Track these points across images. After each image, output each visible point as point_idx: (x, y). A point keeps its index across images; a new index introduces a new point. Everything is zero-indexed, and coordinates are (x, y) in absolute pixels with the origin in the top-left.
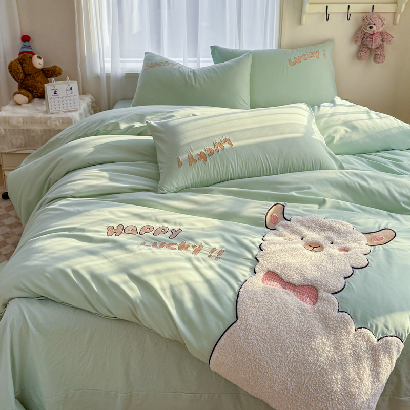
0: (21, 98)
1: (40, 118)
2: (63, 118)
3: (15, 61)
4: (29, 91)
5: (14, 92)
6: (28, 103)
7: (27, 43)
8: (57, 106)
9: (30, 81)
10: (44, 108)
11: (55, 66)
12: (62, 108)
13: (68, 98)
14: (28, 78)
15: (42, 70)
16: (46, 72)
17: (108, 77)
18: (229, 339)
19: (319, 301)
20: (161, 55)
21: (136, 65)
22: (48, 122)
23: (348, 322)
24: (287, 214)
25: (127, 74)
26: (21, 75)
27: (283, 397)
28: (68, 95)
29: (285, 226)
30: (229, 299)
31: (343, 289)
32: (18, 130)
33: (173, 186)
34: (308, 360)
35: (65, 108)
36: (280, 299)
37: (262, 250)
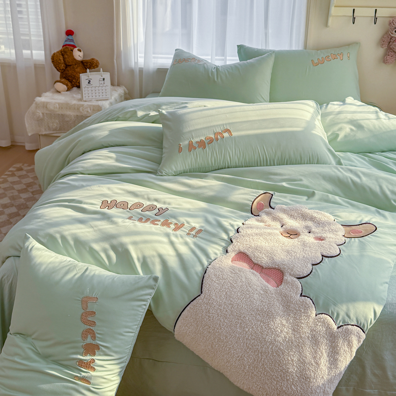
0: (61, 86)
1: (75, 105)
2: (94, 106)
3: (58, 52)
4: (68, 80)
5: (55, 81)
6: (67, 91)
7: (70, 37)
8: (90, 95)
9: (70, 72)
10: (79, 96)
11: (92, 59)
12: (94, 97)
13: (100, 88)
14: (68, 69)
15: (82, 62)
16: (85, 64)
17: (141, 70)
18: (191, 311)
19: (283, 283)
20: (191, 52)
21: (166, 61)
22: (81, 109)
23: (309, 306)
24: (273, 202)
25: (158, 69)
26: (62, 66)
27: (240, 372)
28: (101, 85)
29: (268, 214)
30: (197, 273)
31: (309, 275)
32: (54, 114)
33: (172, 170)
34: (265, 338)
35: (98, 97)
36: (246, 278)
37: (238, 232)
